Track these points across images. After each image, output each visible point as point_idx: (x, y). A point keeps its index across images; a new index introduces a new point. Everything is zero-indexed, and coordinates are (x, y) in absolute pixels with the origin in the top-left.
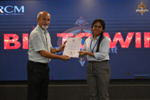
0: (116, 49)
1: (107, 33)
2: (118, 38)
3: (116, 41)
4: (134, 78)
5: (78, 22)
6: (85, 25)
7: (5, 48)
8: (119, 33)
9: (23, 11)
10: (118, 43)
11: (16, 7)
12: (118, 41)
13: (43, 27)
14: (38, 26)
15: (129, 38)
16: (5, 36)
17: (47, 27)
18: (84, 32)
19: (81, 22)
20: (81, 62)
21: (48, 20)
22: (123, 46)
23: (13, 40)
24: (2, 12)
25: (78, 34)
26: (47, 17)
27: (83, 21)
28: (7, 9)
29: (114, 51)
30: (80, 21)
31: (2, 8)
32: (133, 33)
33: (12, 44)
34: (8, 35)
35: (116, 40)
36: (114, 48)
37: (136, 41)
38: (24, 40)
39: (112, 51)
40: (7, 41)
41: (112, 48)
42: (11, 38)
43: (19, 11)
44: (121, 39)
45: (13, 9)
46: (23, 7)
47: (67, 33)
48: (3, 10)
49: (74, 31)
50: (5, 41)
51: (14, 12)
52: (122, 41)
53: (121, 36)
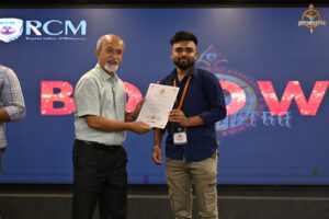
0: (288, 117)
1: (269, 83)
2: (293, 94)
3: (289, 99)
5: (205, 58)
7: (44, 112)
8: (296, 83)
9: (84, 32)
10: (293, 105)
11: (68, 23)
12: (293, 99)
13: (106, 67)
14: (98, 65)
15: (318, 94)
16: (44, 85)
19: (211, 57)
22: (305, 112)
23: (61, 96)
24: (38, 33)
27: (215, 55)
28: (49, 28)
29: (284, 121)
30: (208, 56)
31: (39, 24)
32: (327, 83)
33: (58, 104)
34: (51, 83)
35: (288, 97)
36: (284, 116)
39: (280, 120)
40: (49, 96)
41: (280, 114)
42: (57, 91)
43: (75, 31)
44: (299, 96)
45: (63, 27)
46: (83, 24)
48: (40, 29)
50: (44, 96)
51: (63, 35)
52: (303, 100)
53: (300, 89)
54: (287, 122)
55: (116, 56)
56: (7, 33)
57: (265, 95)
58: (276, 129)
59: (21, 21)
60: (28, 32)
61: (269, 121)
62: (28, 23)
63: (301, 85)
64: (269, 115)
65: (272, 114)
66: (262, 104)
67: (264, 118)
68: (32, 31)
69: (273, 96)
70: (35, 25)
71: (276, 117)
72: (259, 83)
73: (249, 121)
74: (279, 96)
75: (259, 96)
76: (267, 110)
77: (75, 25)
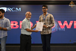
0: (64, 29)
1: (60, 21)
4: (73, 43)
8: (66, 21)
9: (20, 10)
11: (17, 8)
12: (66, 25)
14: (26, 18)
15: (71, 24)
17: (30, 19)
21: (30, 15)
22: (68, 28)
23: (15, 24)
24: (10, 11)
26: (30, 14)
28: (13, 9)
31: (10, 9)
32: (73, 21)
33: (15, 26)
34: (13, 22)
35: (64, 24)
36: (64, 28)
37: (74, 25)
38: (20, 24)
40: (13, 24)
42: (14, 23)
43: (18, 10)
44: (67, 24)
45: (15, 9)
46: (20, 9)
48: (11, 10)
52: (68, 25)
53: (67, 23)
54: (64, 30)
55: (30, 16)
57: (59, 24)
58: (62, 31)
59: (6, 8)
60: (8, 10)
61: (60, 30)
62: (8, 8)
63: (67, 22)
64: (60, 28)
65: (61, 28)
66: (59, 26)
68: (9, 10)
69: (61, 24)
70: (9, 9)
71: (62, 29)
72: (58, 21)
73: (56, 30)
74: (63, 24)
75: (58, 24)
76: (60, 27)
77: (18, 9)
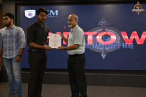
1: (125, 32)
2: (134, 36)
5: (101, 23)
6: (107, 25)
8: (136, 32)
9: (57, 14)
11: (51, 11)
12: (134, 39)
15: (144, 37)
18: (106, 31)
20: (102, 56)
22: (139, 43)
25: (100, 32)
29: (131, 47)
30: (102, 22)
35: (132, 37)
36: (131, 44)
39: (129, 46)
41: (129, 44)
43: (54, 14)
44: (137, 37)
45: (49, 13)
46: (57, 11)
47: (92, 31)
49: (98, 30)
51: (50, 15)
56: (30, 15)
57: (124, 37)
58: (128, 50)
59: (35, 11)
61: (125, 47)
63: (138, 33)
64: (125, 44)
65: (126, 44)
67: (123, 45)
69: (127, 37)
71: (128, 45)
72: (121, 32)
74: (129, 37)
76: (124, 42)
77: (54, 12)
